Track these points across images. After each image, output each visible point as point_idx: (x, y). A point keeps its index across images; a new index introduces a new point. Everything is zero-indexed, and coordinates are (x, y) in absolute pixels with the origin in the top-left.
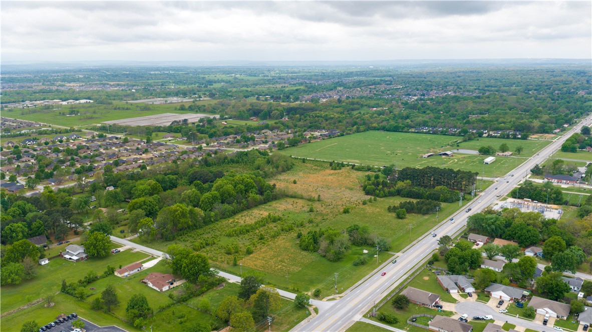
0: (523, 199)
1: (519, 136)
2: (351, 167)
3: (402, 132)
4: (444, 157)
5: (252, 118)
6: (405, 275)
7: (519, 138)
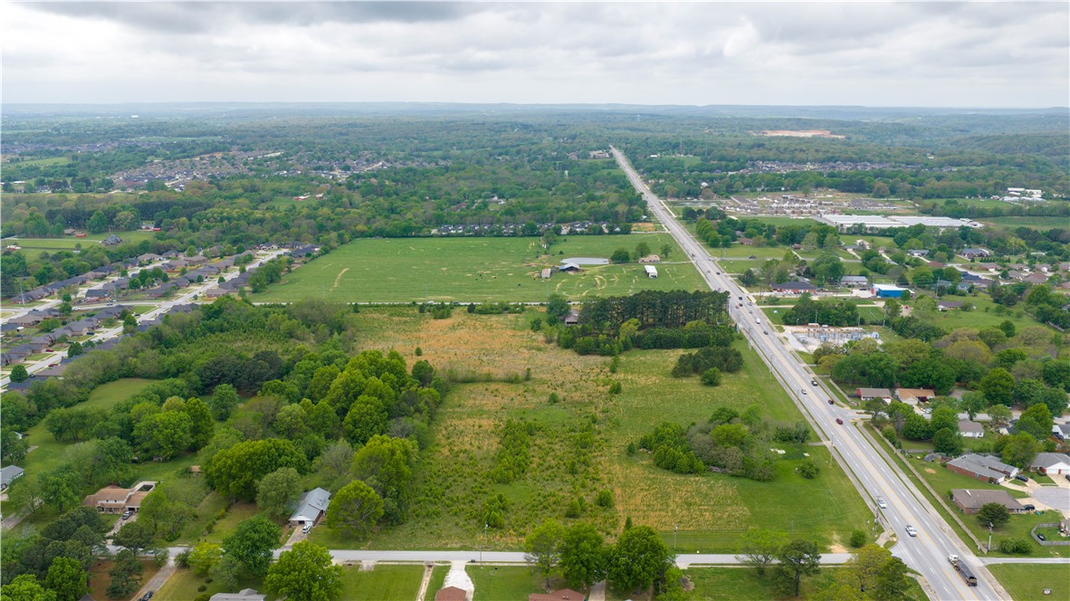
0: (806, 324)
1: (618, 229)
2: (466, 309)
3: (419, 236)
4: (571, 273)
5: (67, 231)
6: (900, 475)
7: (617, 233)
